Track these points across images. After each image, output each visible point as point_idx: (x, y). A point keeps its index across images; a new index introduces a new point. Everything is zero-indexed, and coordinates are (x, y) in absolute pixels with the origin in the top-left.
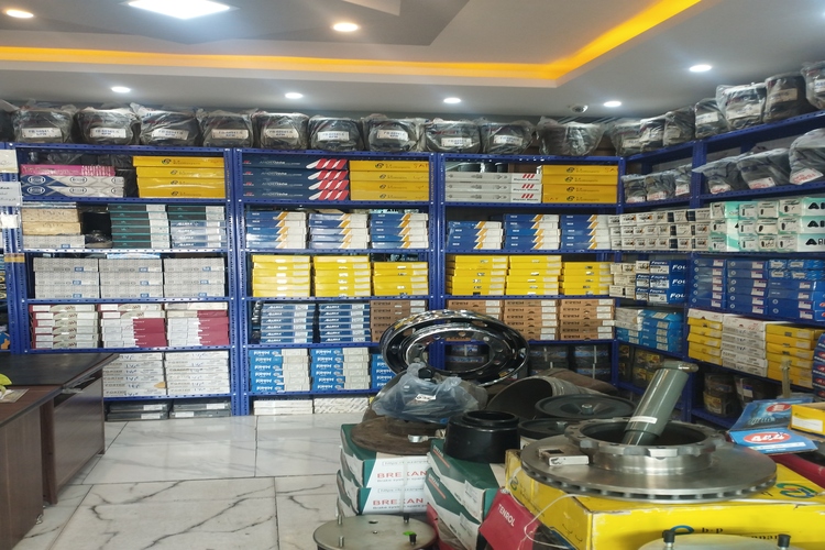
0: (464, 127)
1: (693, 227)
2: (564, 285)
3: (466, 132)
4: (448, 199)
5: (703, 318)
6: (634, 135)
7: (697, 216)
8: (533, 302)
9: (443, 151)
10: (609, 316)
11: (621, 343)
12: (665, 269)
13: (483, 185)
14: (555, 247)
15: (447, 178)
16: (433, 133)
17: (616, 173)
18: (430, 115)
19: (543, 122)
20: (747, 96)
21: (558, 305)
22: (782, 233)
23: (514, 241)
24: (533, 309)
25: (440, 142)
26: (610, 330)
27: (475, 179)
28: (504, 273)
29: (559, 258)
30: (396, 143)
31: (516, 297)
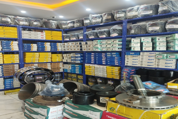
0: (25, 19)
1: (87, 46)
2: (52, 59)
3: (26, 21)
4: (23, 38)
5: (89, 66)
6: (65, 25)
7: (88, 43)
8: (45, 64)
9: (20, 25)
10: (62, 66)
11: (65, 72)
12: (79, 55)
13: (31, 35)
14: (50, 50)
15: (22, 32)
16: (17, 20)
17: (61, 33)
18: (16, 16)
19: (44, 20)
20: (98, 17)
21: (51, 64)
22: (112, 47)
23: (40, 49)
24: (45, 65)
25: (19, 23)
26: (62, 69)
27: (29, 33)
28: (38, 57)
29: (51, 53)
30: (8, 22)
31: (41, 63)
